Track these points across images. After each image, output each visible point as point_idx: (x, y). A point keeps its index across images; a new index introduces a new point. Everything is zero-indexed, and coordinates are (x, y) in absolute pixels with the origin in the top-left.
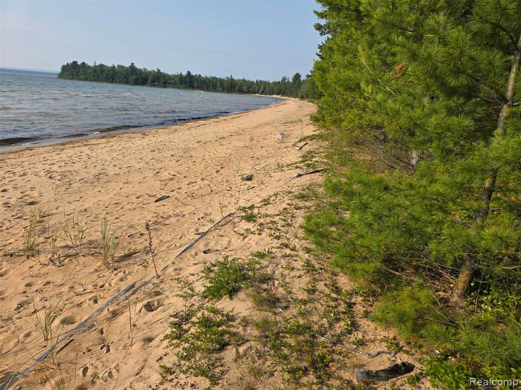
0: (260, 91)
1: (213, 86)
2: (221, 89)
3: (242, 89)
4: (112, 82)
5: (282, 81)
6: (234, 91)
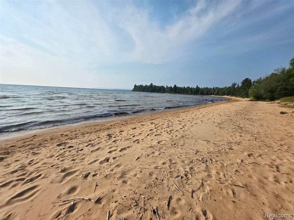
0: (214, 94)
1: (186, 91)
2: (190, 93)
3: (203, 92)
4: (143, 91)
5: (232, 86)
6: (198, 94)
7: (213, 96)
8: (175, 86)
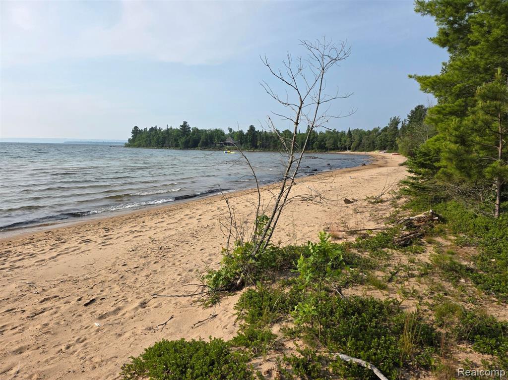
7: (347, 152)
8: (252, 128)
